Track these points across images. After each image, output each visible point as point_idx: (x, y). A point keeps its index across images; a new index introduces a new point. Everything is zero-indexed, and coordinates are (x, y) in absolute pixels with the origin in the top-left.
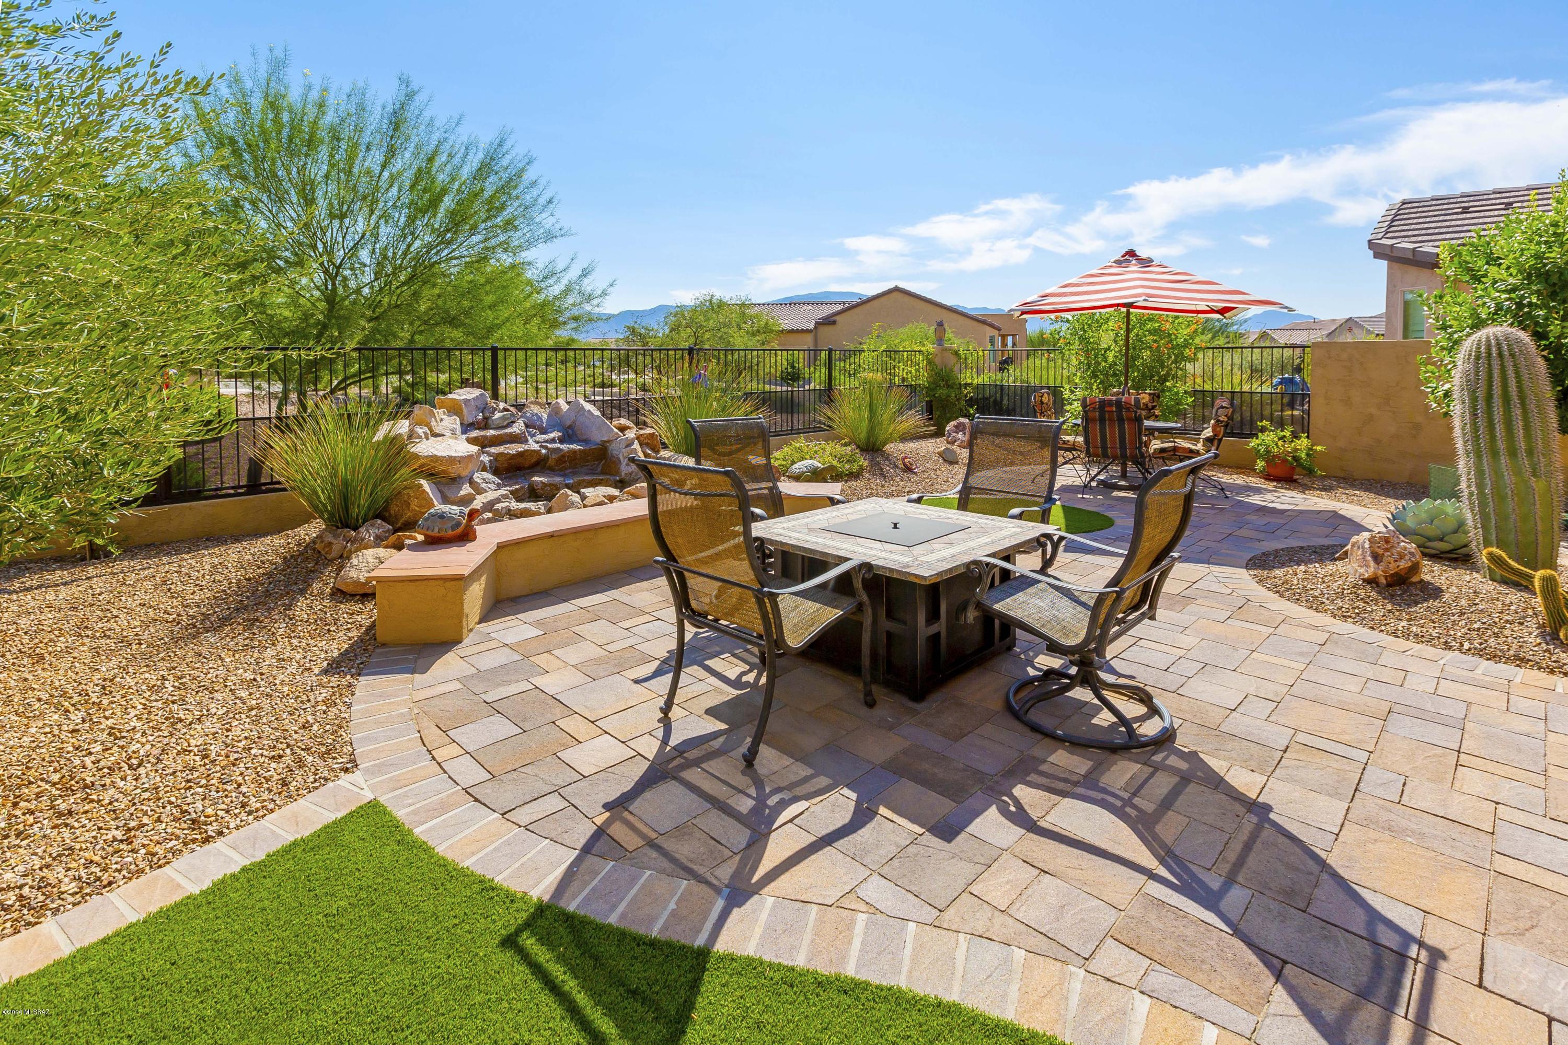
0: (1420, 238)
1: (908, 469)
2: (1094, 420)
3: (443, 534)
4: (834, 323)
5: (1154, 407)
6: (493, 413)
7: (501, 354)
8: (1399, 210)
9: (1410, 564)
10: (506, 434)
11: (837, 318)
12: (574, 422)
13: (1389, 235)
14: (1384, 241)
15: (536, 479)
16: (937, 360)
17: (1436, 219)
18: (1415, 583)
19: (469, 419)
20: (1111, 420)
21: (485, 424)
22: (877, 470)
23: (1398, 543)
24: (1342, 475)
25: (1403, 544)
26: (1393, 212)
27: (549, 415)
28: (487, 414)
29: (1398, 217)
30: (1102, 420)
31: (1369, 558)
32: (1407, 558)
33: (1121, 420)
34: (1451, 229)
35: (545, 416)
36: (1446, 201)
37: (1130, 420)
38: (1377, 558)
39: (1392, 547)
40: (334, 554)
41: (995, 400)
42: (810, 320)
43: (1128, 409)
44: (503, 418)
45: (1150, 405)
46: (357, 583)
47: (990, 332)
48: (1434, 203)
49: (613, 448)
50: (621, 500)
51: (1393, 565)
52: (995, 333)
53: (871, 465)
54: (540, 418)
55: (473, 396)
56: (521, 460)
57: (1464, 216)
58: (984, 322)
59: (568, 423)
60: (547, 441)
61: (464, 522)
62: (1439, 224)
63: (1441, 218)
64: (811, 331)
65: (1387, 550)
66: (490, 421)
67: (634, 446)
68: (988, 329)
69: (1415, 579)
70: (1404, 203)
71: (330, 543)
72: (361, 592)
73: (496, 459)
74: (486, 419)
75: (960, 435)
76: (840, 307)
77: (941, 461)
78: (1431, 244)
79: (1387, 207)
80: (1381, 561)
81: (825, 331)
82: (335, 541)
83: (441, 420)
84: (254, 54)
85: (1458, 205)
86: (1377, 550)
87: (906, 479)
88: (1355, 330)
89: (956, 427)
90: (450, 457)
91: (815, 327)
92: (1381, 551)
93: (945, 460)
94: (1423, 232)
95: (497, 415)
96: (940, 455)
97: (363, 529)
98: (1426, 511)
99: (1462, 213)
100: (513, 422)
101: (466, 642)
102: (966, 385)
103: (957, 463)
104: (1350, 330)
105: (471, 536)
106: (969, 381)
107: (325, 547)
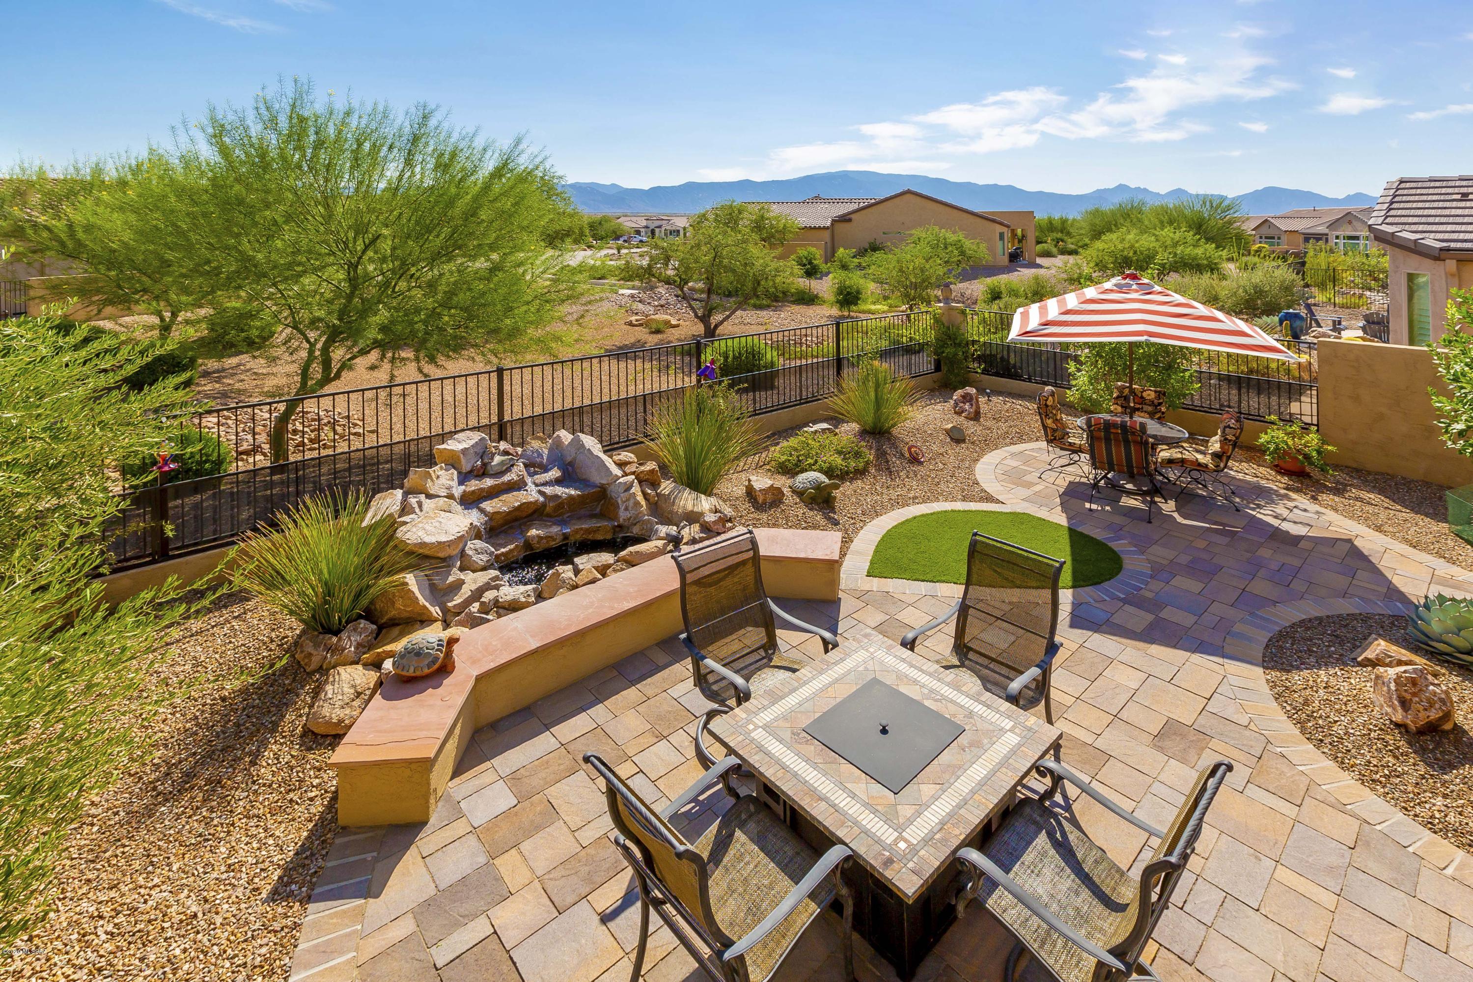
0: (1421, 228)
1: (915, 460)
2: (1099, 439)
3: (418, 673)
4: (850, 220)
5: (1160, 404)
6: (492, 459)
7: (506, 374)
8: (1398, 189)
9: (1441, 714)
10: (503, 483)
11: (852, 216)
12: (575, 459)
13: (1389, 220)
14: (1384, 228)
15: (533, 532)
16: (944, 319)
17: (1436, 205)
18: (1447, 732)
19: (466, 467)
20: (1116, 440)
21: (482, 472)
22: (883, 464)
23: (1427, 686)
24: (1355, 466)
25: (1431, 688)
26: (1392, 192)
27: (551, 450)
28: (486, 460)
29: (1397, 199)
30: (1108, 440)
31: (1396, 702)
32: (1437, 706)
33: (1127, 442)
34: (1451, 220)
35: (546, 451)
36: (1444, 184)
37: (1135, 442)
38: (1405, 704)
39: (1420, 690)
40: (313, 666)
41: (1002, 358)
42: (826, 218)
43: (1133, 433)
44: (502, 463)
45: (1156, 402)
46: (329, 723)
47: (999, 229)
48: (1432, 184)
49: (613, 491)
50: (615, 571)
51: (1422, 715)
52: (1005, 230)
53: (877, 457)
54: (540, 455)
55: (472, 442)
56: (517, 513)
57: (1463, 204)
58: (994, 221)
59: (569, 459)
60: (545, 484)
61: (442, 655)
62: (1439, 212)
63: (1441, 204)
64: (828, 228)
65: (1414, 694)
66: (489, 467)
67: (633, 490)
68: (998, 227)
69: (1448, 726)
70: (1401, 182)
71: (310, 654)
72: (333, 733)
73: (491, 519)
74: (484, 465)
75: (967, 406)
76: (854, 207)
77: (948, 440)
78: (1432, 235)
79: (1385, 186)
80: (1409, 709)
81: (841, 227)
82: (315, 653)
83: (438, 477)
84: (280, 81)
85: (1456, 190)
86: (1404, 694)
87: (911, 475)
88: (1355, 223)
89: (964, 397)
90: (439, 543)
91: (832, 224)
92: (1408, 697)
93: (952, 439)
94: (1423, 220)
95: (497, 459)
96: (948, 432)
97: (344, 635)
98: (1454, 618)
99: (1461, 200)
100: (512, 465)
101: (433, 820)
102: (974, 342)
103: (964, 441)
104: (1350, 222)
105: (449, 669)
106: (976, 338)
107: (305, 657)
